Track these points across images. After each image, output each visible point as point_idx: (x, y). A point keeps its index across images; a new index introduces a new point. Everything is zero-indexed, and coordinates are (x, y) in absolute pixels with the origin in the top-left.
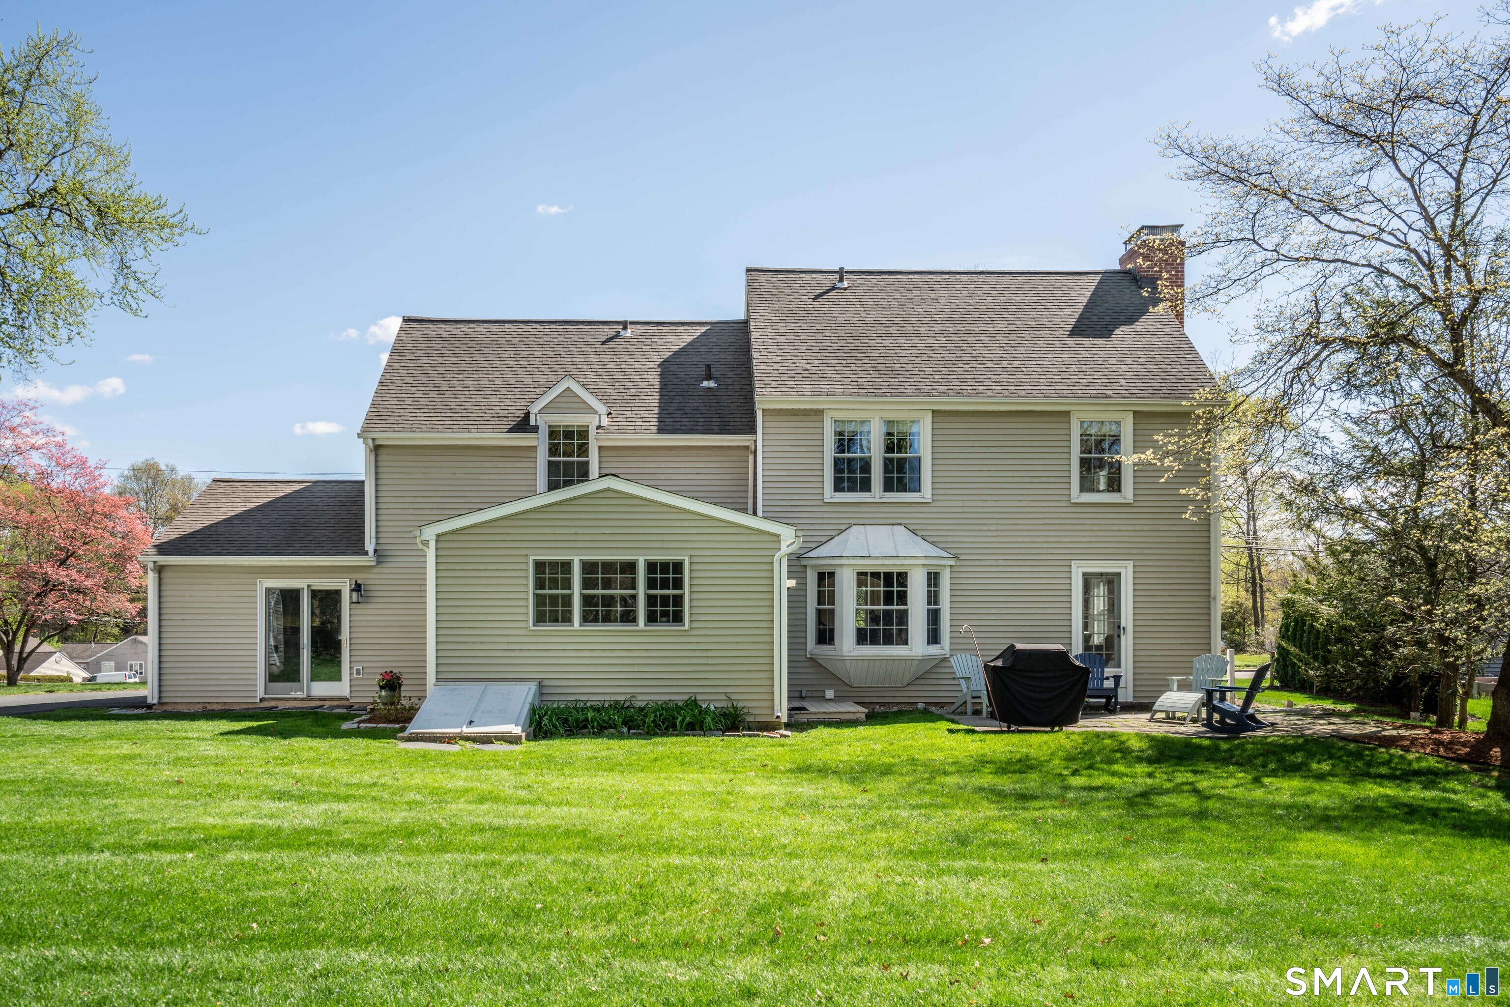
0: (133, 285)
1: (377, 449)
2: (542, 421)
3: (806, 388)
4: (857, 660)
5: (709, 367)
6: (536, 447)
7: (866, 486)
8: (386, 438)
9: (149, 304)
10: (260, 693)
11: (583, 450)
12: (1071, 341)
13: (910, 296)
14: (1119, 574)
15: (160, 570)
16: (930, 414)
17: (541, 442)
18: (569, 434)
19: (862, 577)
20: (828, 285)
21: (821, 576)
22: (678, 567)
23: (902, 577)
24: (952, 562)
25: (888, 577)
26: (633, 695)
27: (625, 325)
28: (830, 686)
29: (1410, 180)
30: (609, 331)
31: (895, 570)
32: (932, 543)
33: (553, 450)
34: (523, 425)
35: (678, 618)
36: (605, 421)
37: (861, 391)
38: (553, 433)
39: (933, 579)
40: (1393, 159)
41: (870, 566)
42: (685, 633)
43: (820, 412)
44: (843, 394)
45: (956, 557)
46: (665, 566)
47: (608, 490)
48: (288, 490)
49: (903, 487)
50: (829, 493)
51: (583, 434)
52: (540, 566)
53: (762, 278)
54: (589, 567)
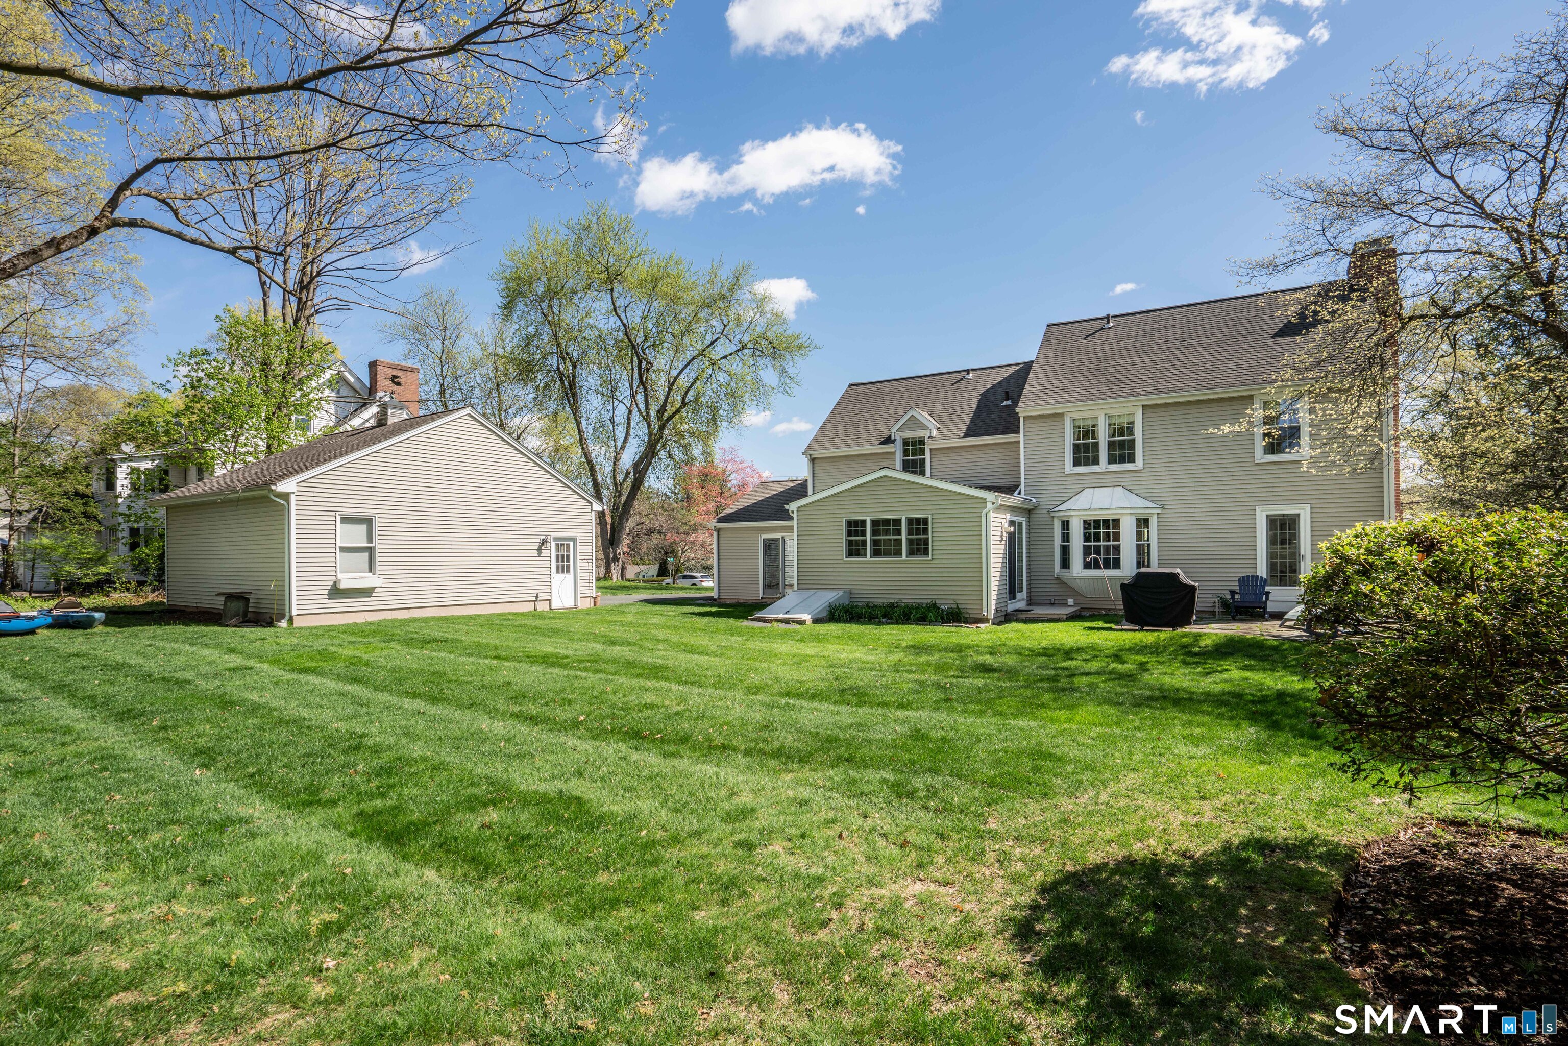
0: (788, 381)
1: (813, 460)
2: (899, 437)
3: (1053, 399)
4: (1083, 579)
5: (1007, 393)
6: (894, 453)
7: (1096, 462)
8: (817, 454)
9: (796, 390)
10: (761, 595)
11: (922, 452)
12: (1270, 342)
13: (1156, 326)
14: (1299, 515)
15: (718, 530)
16: (1141, 409)
17: (898, 449)
18: (914, 443)
19: (1087, 524)
20: (1099, 326)
21: (1063, 522)
22: (925, 521)
23: (1116, 522)
24: (1159, 511)
25: (1106, 522)
26: (900, 599)
27: (968, 371)
28: (1071, 597)
29: (1452, 178)
30: (958, 376)
31: (1111, 518)
32: (1144, 498)
33: (906, 453)
34: (888, 440)
35: (926, 552)
36: (934, 433)
37: (1091, 397)
38: (906, 443)
39: (1143, 523)
40: (1432, 163)
41: (1092, 516)
42: (929, 562)
43: (1062, 415)
44: (1077, 401)
45: (1163, 507)
46: (918, 521)
47: (885, 476)
48: (791, 485)
49: (1122, 460)
50: (1069, 467)
51: (922, 442)
52: (849, 523)
53: (1055, 329)
54: (875, 523)
